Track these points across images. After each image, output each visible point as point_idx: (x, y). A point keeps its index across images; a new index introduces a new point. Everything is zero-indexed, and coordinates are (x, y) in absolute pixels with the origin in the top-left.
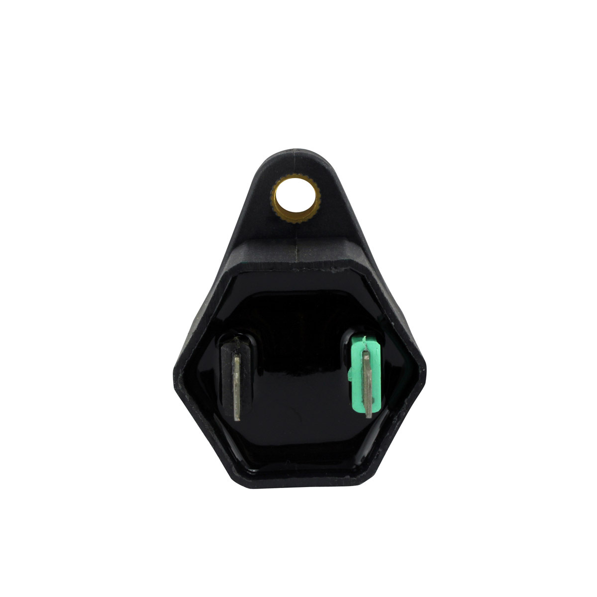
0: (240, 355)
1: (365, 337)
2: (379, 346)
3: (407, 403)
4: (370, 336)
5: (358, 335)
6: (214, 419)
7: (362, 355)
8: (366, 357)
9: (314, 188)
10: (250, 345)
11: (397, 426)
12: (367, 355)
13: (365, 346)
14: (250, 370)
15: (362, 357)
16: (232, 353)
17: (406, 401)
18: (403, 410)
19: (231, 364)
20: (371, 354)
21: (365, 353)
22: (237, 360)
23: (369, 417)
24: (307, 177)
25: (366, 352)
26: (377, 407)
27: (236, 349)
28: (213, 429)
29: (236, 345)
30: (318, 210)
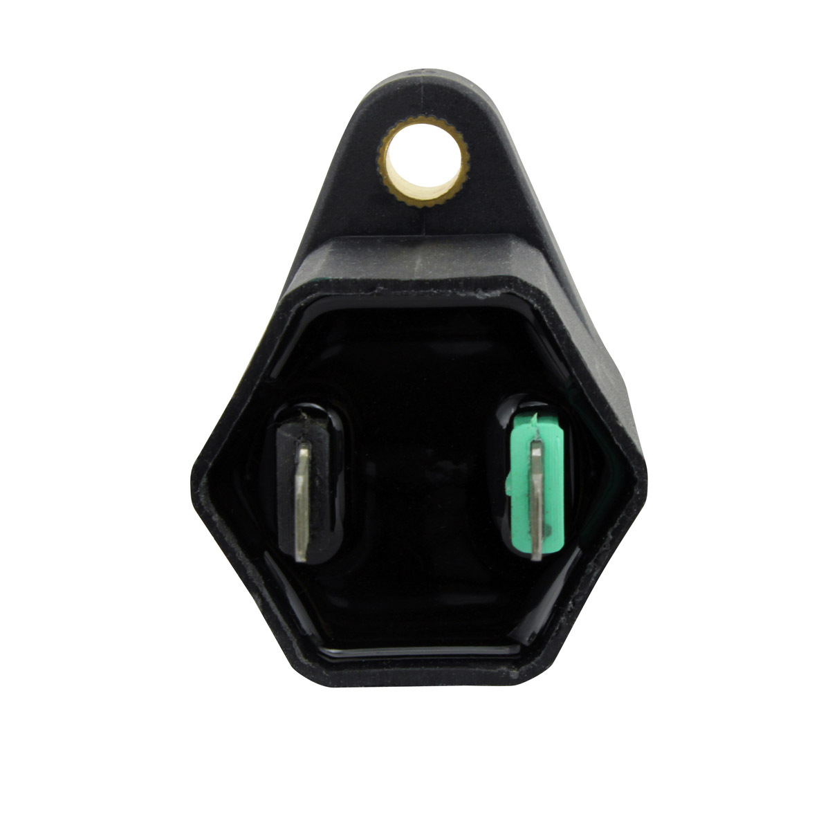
0: (311, 445)
1: (536, 415)
2: (561, 432)
3: (611, 537)
4: (543, 413)
5: (524, 412)
6: (264, 561)
7: (529, 449)
8: (537, 452)
9: (458, 142)
10: (330, 428)
11: (593, 579)
12: (536, 448)
13: (535, 432)
14: (327, 473)
15: (529, 453)
16: (295, 442)
17: (609, 533)
18: (604, 549)
19: (294, 461)
20: (546, 445)
21: (534, 445)
22: (304, 452)
23: (537, 558)
24: (443, 121)
25: (536, 443)
26: (556, 542)
27: (303, 435)
28: (261, 577)
29: (304, 426)
30: (464, 184)
